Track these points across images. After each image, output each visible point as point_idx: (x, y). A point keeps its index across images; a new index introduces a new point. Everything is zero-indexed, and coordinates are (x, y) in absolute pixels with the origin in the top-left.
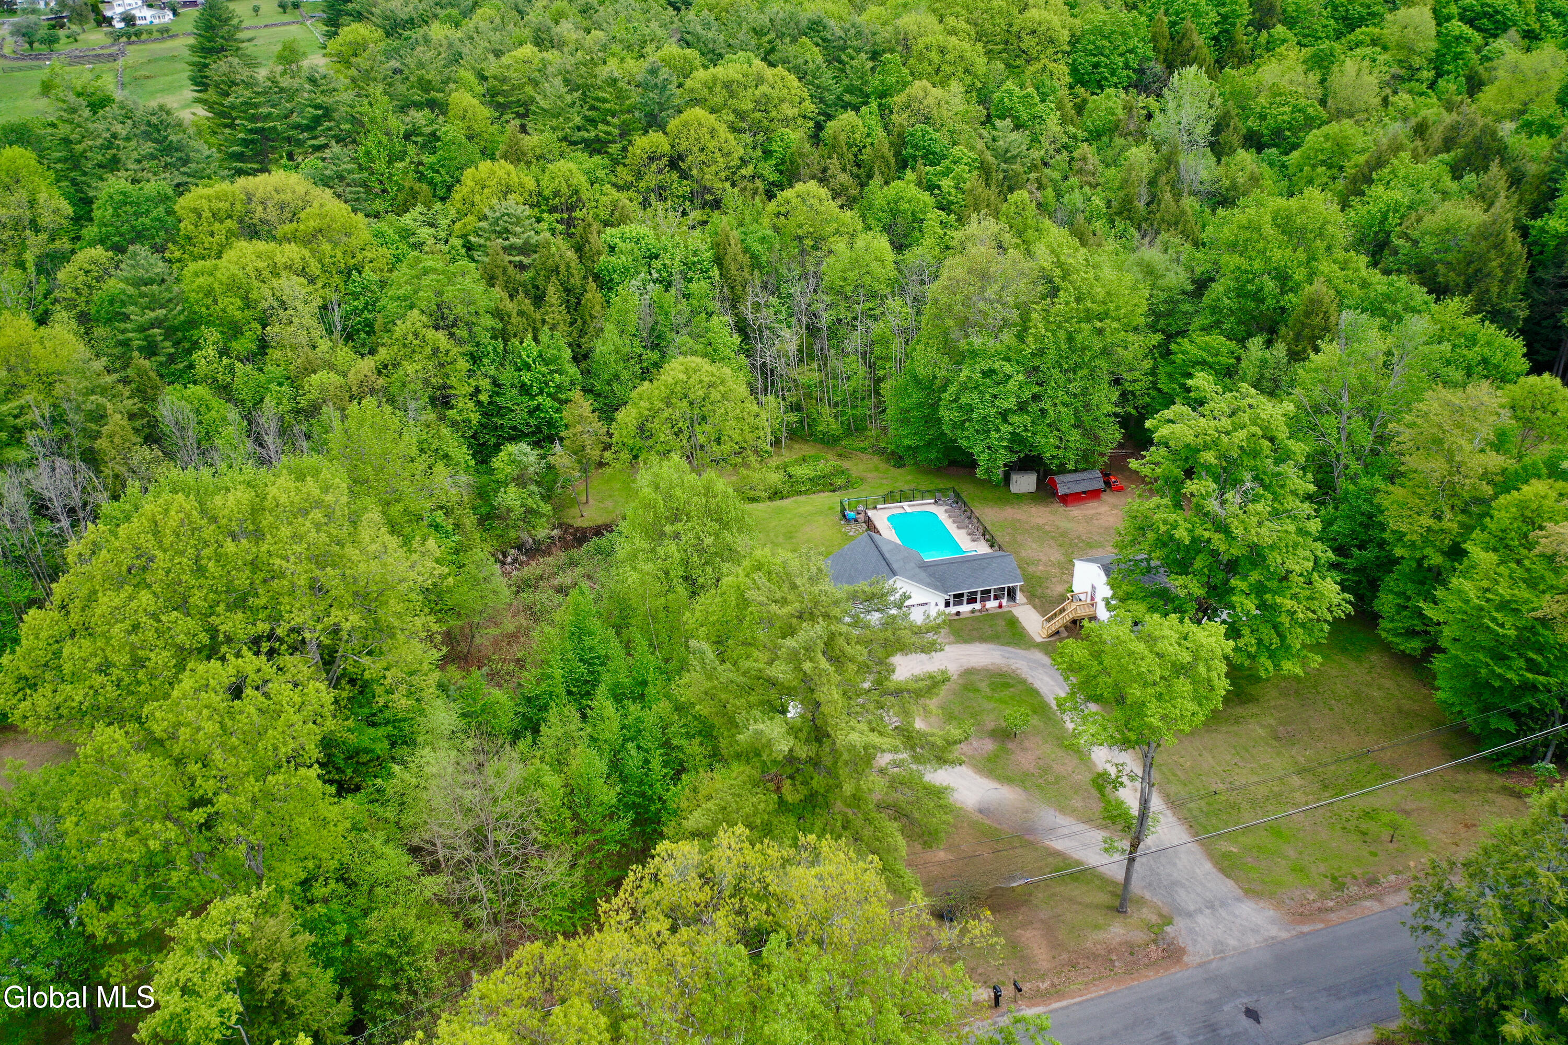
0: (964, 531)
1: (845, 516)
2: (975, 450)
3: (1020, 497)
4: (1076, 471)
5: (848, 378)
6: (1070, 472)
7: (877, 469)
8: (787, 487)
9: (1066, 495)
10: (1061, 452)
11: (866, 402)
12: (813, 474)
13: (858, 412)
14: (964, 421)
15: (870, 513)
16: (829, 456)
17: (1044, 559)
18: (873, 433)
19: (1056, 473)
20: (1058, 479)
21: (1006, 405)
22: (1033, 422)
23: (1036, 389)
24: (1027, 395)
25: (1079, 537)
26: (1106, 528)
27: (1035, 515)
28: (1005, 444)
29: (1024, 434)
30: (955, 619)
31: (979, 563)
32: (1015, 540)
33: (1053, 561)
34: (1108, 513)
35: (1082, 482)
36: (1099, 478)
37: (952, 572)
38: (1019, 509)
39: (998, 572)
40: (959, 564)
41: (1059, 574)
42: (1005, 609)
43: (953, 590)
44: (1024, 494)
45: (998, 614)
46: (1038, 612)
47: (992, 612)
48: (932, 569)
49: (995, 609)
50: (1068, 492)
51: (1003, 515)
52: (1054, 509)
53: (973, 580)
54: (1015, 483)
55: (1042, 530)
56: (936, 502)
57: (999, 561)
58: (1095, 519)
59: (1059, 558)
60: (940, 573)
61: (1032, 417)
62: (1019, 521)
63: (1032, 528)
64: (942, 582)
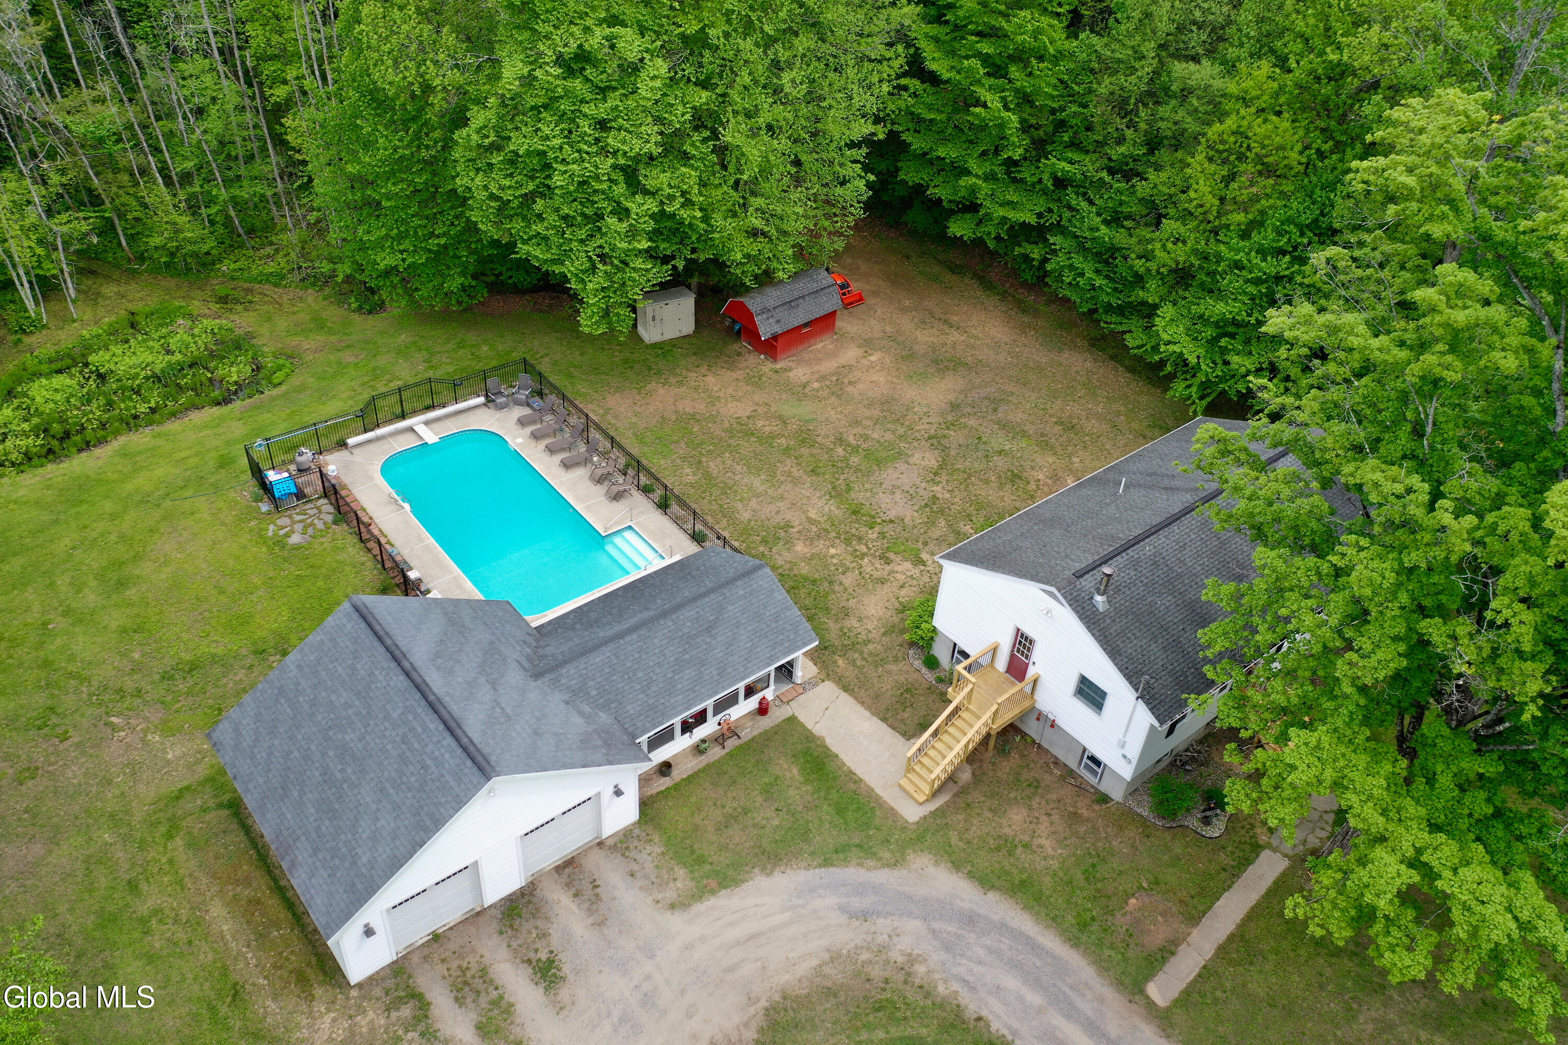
0: (581, 473)
1: (266, 487)
2: (569, 268)
3: (665, 349)
4: (791, 278)
5: (200, 112)
6: (781, 282)
7: (319, 324)
8: (96, 410)
9: (775, 338)
11: (259, 167)
12: (160, 362)
13: (244, 192)
14: (528, 199)
15: (333, 465)
16: (196, 306)
17: (796, 519)
18: (291, 237)
19: (750, 291)
21: (636, 146)
23: (703, 97)
24: (680, 116)
25: (840, 440)
26: (882, 404)
27: (721, 395)
28: (645, 244)
29: (684, 214)
30: (663, 788)
31: (692, 613)
32: (707, 475)
33: (819, 522)
34: (865, 362)
35: (801, 301)
36: (829, 286)
37: (629, 664)
38: (680, 383)
39: (750, 628)
40: (642, 632)
41: (849, 558)
42: (777, 715)
43: (648, 725)
44: (673, 343)
45: (766, 738)
46: (862, 703)
47: (750, 737)
48: (572, 672)
49: (752, 719)
50: (778, 329)
51: (652, 409)
52: (751, 370)
53: (693, 674)
54: (654, 318)
55: (753, 435)
56: (489, 401)
57: (741, 592)
58: (846, 381)
59: (827, 509)
60: (599, 680)
61: (696, 169)
62: (693, 417)
63: (730, 431)
64: (613, 705)
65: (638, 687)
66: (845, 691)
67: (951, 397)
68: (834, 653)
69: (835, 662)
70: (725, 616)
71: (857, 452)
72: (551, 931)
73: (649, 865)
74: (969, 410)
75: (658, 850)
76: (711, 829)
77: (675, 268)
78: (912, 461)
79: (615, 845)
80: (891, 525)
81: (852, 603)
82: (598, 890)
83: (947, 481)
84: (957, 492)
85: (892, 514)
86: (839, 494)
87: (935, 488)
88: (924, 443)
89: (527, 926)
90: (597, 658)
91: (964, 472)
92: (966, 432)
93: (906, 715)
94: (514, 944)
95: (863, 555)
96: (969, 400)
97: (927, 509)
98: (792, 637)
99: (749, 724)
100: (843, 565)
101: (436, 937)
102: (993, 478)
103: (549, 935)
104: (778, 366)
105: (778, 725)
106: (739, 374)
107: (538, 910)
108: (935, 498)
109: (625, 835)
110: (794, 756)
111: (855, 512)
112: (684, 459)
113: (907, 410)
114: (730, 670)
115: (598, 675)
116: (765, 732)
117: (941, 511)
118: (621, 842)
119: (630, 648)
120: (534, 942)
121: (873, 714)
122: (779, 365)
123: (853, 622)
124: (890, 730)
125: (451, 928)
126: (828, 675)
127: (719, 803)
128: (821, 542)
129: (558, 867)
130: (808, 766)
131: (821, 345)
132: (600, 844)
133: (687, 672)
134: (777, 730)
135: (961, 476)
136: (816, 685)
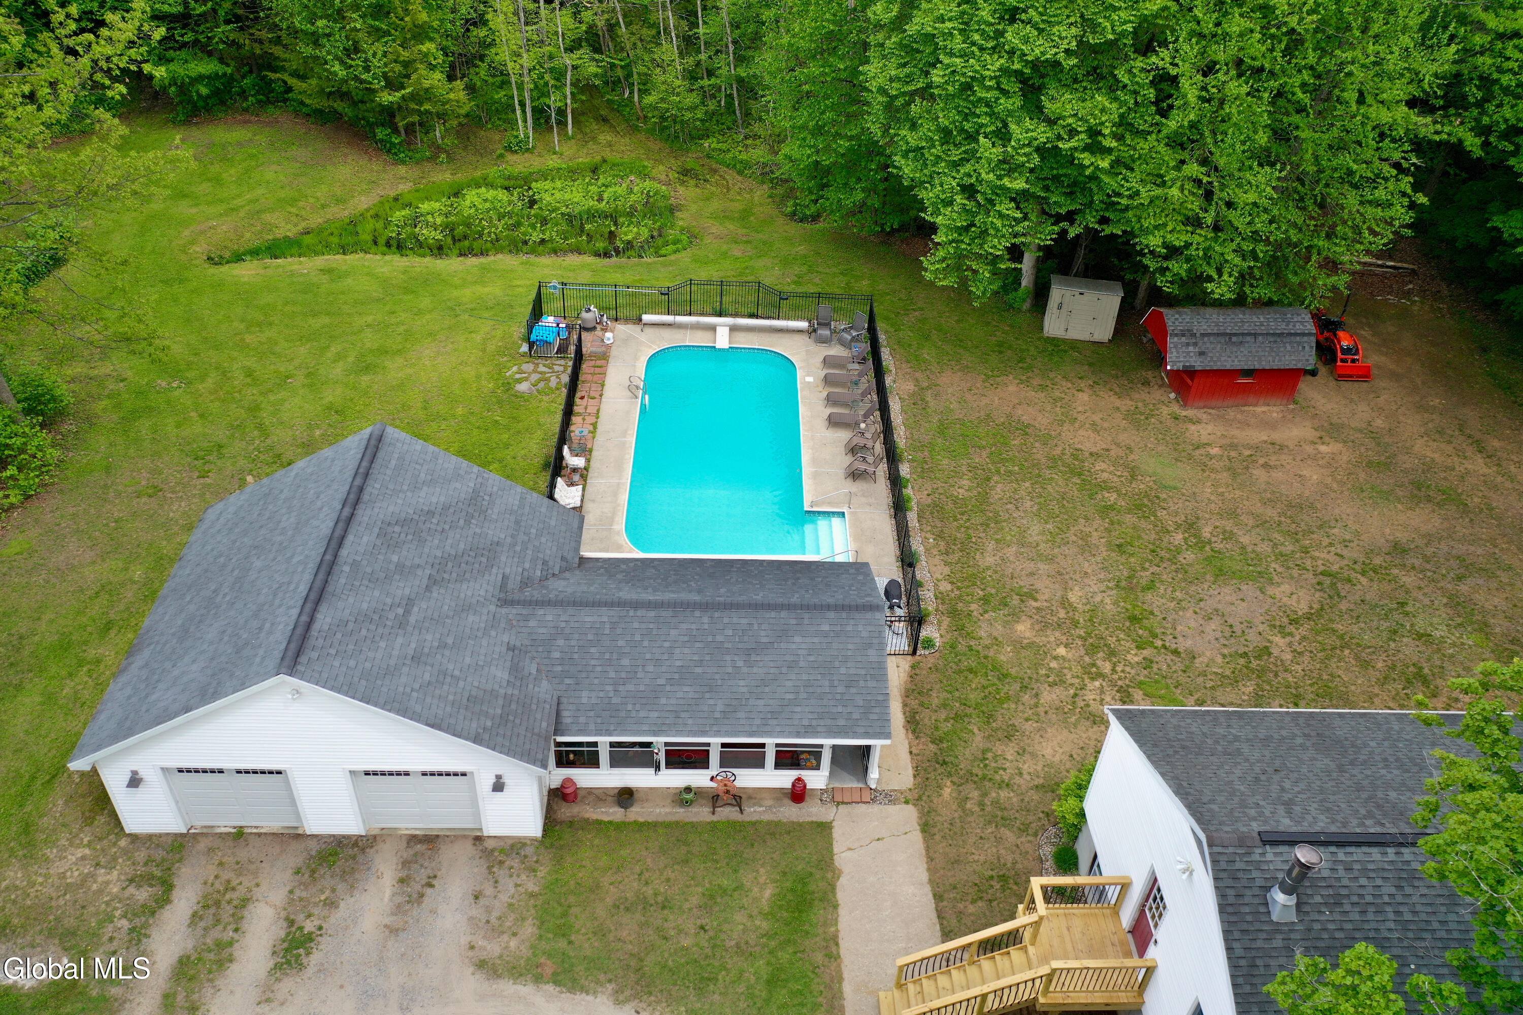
0: (842, 436)
2: (927, 195)
4: (1240, 301)
6: (1219, 304)
7: (744, 216)
8: (502, 226)
9: (1192, 371)
10: (1200, 238)
12: (585, 205)
17: (1047, 590)
19: (1171, 302)
20: (1174, 319)
21: (1040, 49)
22: (1123, 122)
25: (1190, 526)
26: (1290, 506)
27: (1081, 417)
28: (1019, 184)
29: (1086, 158)
30: (606, 818)
31: (744, 621)
32: (984, 498)
33: (1075, 609)
34: (1309, 449)
35: (1248, 338)
36: (1304, 334)
37: (620, 643)
38: (1043, 388)
39: (805, 677)
40: (664, 614)
41: (1076, 669)
42: (812, 811)
43: (592, 727)
44: (1074, 345)
45: (774, 830)
46: (930, 859)
47: (755, 818)
48: (550, 618)
49: (777, 799)
50: (1198, 364)
51: (984, 401)
52: (1145, 406)
53: (691, 695)
54: (1060, 307)
55: (1080, 475)
56: (812, 331)
57: (826, 627)
58: (1262, 461)
59: (1098, 598)
60: (573, 643)
61: (1122, 104)
62: (1025, 429)
63: (1053, 462)
64: (568, 681)
65: (612, 675)
66: (923, 831)
67: (1402, 536)
68: (950, 775)
69: (940, 787)
70: (783, 645)
71: (1202, 549)
72: (342, 904)
73: (504, 898)
74: (1417, 563)
75: (532, 887)
76: (609, 901)
77: (1064, 232)
78: (1270, 590)
79: (492, 851)
80: (1170, 657)
81: (1029, 726)
82: (429, 891)
83: (1304, 638)
84: (1306, 658)
85: (1183, 645)
86: (1131, 589)
87: (1278, 639)
88: (1310, 575)
89: (328, 882)
90: (588, 617)
91: (1341, 637)
92: (1387, 587)
93: (971, 909)
94: (298, 893)
95: (1100, 675)
96: (1429, 551)
97: (1242, 661)
98: (856, 716)
99: (769, 803)
100: (1060, 673)
101: (239, 835)
102: (1380, 665)
103: (337, 907)
104: (1184, 413)
105: (800, 825)
106: (1126, 404)
107: (353, 871)
108: (1265, 651)
109: (512, 846)
110: (784, 873)
111: (1133, 619)
112: (972, 468)
113: (1320, 527)
114: (741, 715)
115: (576, 636)
116: (778, 824)
117: (1261, 673)
118: (502, 851)
119: (636, 625)
120: (316, 904)
121: (931, 881)
122: (1190, 412)
123: (1010, 751)
124: (933, 915)
125: (259, 835)
126: (919, 798)
127: (647, 875)
128: (1057, 634)
129: (414, 837)
130: (790, 897)
131: (1264, 409)
132: (478, 839)
133: (686, 689)
134: (796, 829)
135: (1335, 641)
136: (892, 802)
